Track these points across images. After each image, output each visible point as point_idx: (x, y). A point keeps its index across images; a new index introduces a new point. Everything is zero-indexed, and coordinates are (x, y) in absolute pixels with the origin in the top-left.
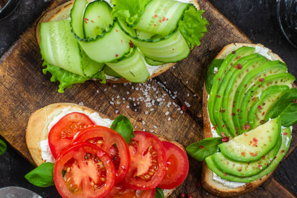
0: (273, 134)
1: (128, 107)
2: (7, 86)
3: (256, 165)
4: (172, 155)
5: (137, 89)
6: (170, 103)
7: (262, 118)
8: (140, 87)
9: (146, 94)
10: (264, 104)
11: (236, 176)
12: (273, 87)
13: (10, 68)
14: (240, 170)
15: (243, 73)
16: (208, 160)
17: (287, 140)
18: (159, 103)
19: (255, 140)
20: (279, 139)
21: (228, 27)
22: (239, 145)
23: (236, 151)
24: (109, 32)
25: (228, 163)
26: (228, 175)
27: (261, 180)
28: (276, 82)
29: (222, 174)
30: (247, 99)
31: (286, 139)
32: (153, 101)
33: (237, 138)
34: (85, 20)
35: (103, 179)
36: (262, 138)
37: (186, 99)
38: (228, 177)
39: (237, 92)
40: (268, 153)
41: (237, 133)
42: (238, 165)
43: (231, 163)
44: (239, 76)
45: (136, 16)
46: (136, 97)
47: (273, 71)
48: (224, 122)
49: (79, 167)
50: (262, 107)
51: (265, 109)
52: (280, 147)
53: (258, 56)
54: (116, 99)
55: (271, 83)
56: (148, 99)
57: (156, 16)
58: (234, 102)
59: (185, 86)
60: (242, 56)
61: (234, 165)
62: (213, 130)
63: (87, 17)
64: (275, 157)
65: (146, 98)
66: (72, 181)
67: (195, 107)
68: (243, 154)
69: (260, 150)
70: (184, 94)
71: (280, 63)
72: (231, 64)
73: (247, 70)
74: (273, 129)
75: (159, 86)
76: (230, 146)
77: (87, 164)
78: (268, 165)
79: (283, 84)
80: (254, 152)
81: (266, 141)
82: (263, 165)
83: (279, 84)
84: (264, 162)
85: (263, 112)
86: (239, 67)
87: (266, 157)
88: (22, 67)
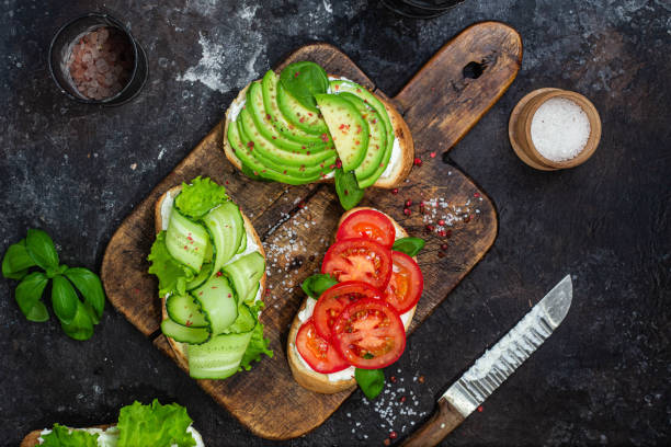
0: (335, 106)
1: (296, 272)
2: (264, 412)
3: (372, 127)
4: (354, 228)
5: (276, 260)
6: (295, 222)
7: (315, 115)
8: (274, 257)
9: (281, 250)
10: (298, 114)
11: (384, 152)
12: (279, 102)
13: (243, 408)
14: (378, 147)
15: (259, 141)
16: (362, 185)
17: (346, 86)
18: (293, 235)
19: (342, 127)
20: (343, 98)
21: (206, 147)
22: (346, 147)
23: (353, 152)
24: (201, 304)
25: (368, 162)
26: (381, 164)
27: (393, 118)
28: (273, 97)
29: (380, 170)
30: (291, 135)
31: (344, 87)
32: (291, 241)
33: (338, 149)
34: (188, 325)
35: (377, 313)
36: (340, 119)
37: (291, 202)
38: (384, 162)
39: (281, 147)
40: (358, 111)
41: (332, 148)
42: (371, 150)
43: (368, 158)
44: (262, 145)
45: (186, 270)
46: (285, 261)
47: (258, 101)
48: (316, 164)
49: (360, 340)
50: (301, 117)
51: (304, 112)
52: (353, 95)
53: (240, 118)
54: (286, 286)
55: (273, 104)
56: (289, 247)
57: (186, 247)
58: (294, 152)
59: (276, 202)
60: (239, 140)
61: (371, 155)
62: (326, 177)
63: (185, 322)
64: (366, 101)
65: (287, 250)
66: (379, 348)
67: (302, 192)
68: (358, 143)
69: (353, 121)
70: (284, 204)
71: (249, 92)
72: (248, 154)
73: (256, 134)
74: (329, 105)
75: (274, 234)
76: (347, 159)
77: (357, 330)
78: (374, 111)
79: (275, 88)
80: (356, 129)
81: (344, 113)
82: (373, 118)
83: (274, 93)
84: (370, 116)
85: (308, 116)
86: (251, 145)
87: (364, 113)
88: (243, 394)
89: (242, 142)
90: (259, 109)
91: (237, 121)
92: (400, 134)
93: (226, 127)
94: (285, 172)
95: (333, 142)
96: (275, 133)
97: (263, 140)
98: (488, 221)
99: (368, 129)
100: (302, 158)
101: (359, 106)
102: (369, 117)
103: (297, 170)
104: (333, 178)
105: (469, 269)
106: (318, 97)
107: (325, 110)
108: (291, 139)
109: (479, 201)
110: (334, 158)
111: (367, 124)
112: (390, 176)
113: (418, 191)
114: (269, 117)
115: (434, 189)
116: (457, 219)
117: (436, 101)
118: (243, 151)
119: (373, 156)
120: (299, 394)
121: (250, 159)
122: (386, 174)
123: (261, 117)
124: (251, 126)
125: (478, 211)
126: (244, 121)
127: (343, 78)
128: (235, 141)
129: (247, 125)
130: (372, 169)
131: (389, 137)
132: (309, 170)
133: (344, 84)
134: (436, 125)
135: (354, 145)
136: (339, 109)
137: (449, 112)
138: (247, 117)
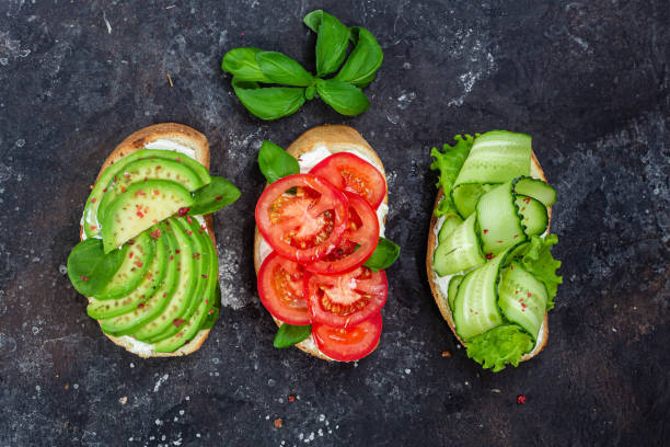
0: (117, 227)
3: (136, 178)
7: (133, 248)
10: (133, 270)
11: (163, 159)
12: (120, 296)
14: (158, 168)
15: (171, 314)
16: (207, 180)
17: (90, 218)
19: (140, 214)
22: (163, 205)
23: (168, 196)
25: (178, 177)
26: (178, 160)
27: (122, 155)
28: (117, 304)
30: (159, 275)
31: (92, 220)
33: (167, 214)
36: (130, 218)
38: (175, 157)
39: (175, 285)
40: (118, 198)
41: (168, 223)
42: (162, 175)
43: (173, 177)
44: (175, 308)
47: (123, 321)
48: (190, 239)
50: (136, 266)
51: (129, 263)
52: (100, 206)
53: (148, 340)
55: (124, 303)
58: (179, 269)
60: (174, 337)
61: (169, 175)
62: (204, 225)
64: (105, 191)
68: (157, 193)
69: (132, 202)
71: (115, 334)
72: (189, 324)
73: (164, 318)
74: (115, 234)
76: (177, 202)
78: (115, 179)
79: (105, 303)
80: (140, 198)
81: (123, 215)
82: (123, 179)
83: (111, 303)
84: (122, 184)
85: (133, 259)
86: (178, 322)
87: (119, 191)
89: (176, 333)
90: (133, 319)
91: (152, 343)
92: (139, 144)
93: (161, 355)
94: (204, 276)
95: (160, 223)
96: (159, 296)
97: (170, 308)
99: (139, 183)
100: (186, 259)
101: (112, 197)
102: (124, 185)
103: (200, 262)
104: (205, 217)
106: (108, 249)
107: (123, 238)
108: (164, 275)
110: (180, 219)
111: (133, 184)
112: (192, 148)
114: (141, 306)
118: (187, 331)
119: (171, 172)
121: (195, 322)
122: (190, 153)
123: (143, 315)
124: (154, 325)
126: (151, 335)
127: (82, 223)
128: (177, 341)
129: (155, 331)
130: (187, 170)
131: (145, 155)
132: (199, 248)
133: (88, 220)
135: (159, 198)
136: (119, 221)
138: (145, 332)
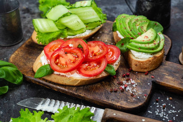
2: (21, 56)
10: (143, 27)
13: (21, 50)
16: (128, 46)
19: (146, 37)
28: (144, 21)
36: (149, 35)
42: (144, 45)
43: (140, 44)
48: (128, 33)
49: (63, 57)
61: (142, 45)
64: (160, 42)
68: (144, 41)
69: (151, 39)
73: (129, 19)
74: (152, 31)
80: (148, 40)
84: (156, 43)
88: (27, 49)
94: (121, 24)
98: (136, 102)
100: (128, 28)
101: (157, 39)
105: (110, 102)
109: (143, 97)
110: (133, 38)
111: (152, 43)
113: (134, 77)
115: (139, 81)
116: (130, 91)
117: (175, 72)
120: (31, 63)
125: (138, 97)
134: (165, 75)
135: (142, 40)
136: (152, 34)
137: (173, 77)
